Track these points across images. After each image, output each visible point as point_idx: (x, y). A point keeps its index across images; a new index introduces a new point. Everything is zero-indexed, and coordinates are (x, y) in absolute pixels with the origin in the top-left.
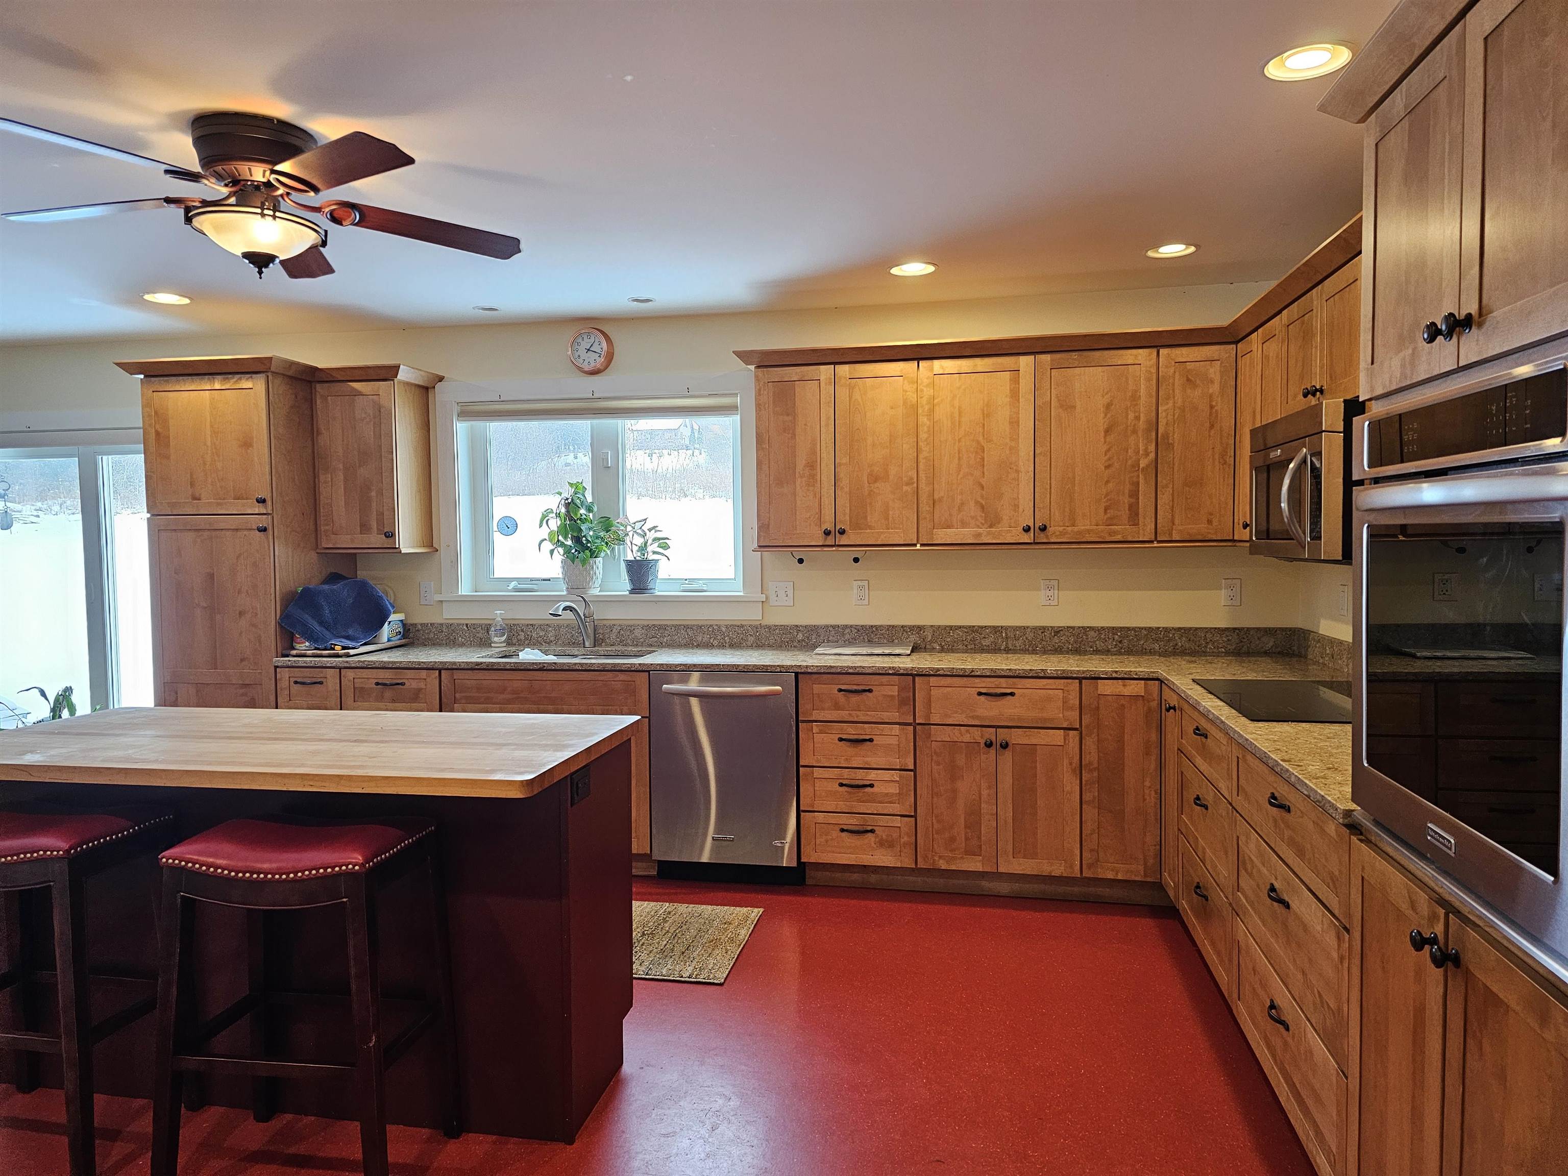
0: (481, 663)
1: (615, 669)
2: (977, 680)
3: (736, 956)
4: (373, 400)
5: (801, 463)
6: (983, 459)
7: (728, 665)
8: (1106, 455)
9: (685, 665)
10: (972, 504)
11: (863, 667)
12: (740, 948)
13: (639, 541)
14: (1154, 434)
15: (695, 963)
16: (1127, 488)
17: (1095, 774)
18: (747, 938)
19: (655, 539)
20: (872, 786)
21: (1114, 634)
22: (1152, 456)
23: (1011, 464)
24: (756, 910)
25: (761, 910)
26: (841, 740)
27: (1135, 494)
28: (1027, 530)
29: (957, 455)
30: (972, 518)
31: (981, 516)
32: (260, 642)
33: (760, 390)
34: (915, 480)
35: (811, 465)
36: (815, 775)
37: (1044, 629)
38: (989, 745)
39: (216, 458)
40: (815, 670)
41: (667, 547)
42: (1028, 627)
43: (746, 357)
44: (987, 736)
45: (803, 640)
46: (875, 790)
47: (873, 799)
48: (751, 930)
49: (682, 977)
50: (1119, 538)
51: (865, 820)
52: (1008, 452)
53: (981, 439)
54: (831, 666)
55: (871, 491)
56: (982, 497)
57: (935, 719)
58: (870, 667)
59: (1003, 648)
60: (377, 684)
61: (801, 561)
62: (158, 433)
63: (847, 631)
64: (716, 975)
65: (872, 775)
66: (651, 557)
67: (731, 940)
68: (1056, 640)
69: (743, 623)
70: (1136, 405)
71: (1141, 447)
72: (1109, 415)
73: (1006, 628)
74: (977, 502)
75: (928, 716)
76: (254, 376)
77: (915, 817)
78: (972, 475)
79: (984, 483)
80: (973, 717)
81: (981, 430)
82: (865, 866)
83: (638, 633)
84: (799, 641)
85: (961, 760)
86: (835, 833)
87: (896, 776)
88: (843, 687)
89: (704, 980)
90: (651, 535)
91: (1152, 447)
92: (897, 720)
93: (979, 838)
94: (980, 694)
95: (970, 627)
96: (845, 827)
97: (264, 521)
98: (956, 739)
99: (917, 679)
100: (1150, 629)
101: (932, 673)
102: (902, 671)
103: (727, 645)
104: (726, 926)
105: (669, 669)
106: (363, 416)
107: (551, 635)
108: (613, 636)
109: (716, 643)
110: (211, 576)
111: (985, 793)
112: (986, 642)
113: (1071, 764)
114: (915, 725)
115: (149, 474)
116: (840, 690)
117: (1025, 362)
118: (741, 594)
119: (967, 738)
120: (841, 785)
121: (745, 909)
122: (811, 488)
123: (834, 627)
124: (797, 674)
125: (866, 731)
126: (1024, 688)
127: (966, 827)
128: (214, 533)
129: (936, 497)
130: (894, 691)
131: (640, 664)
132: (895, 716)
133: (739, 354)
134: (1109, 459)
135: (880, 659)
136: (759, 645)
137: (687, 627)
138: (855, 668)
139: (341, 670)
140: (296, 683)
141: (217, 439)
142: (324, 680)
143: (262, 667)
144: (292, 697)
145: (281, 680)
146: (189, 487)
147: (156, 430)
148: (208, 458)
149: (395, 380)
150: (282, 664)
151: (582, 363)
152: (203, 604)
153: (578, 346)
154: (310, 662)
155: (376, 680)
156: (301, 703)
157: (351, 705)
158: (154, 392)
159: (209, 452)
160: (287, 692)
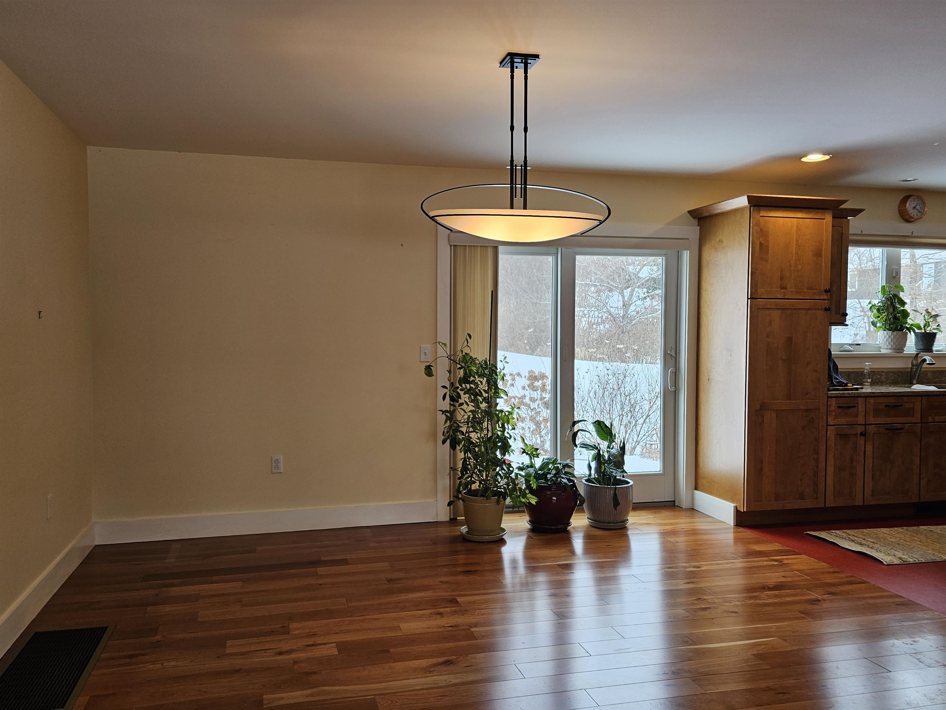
4: (838, 230)
32: (819, 382)
39: (798, 263)
60: (886, 406)
62: (761, 244)
76: (826, 211)
128: (794, 311)
139: (867, 398)
140: (839, 407)
141: (799, 250)
142: (856, 405)
143: (819, 398)
144: (836, 417)
145: (830, 405)
146: (779, 281)
147: (760, 242)
148: (793, 262)
149: (849, 218)
150: (833, 395)
151: (912, 215)
152: (784, 357)
153: (909, 205)
154: (849, 394)
155: (886, 404)
156: (842, 420)
157: (871, 420)
158: (761, 216)
159: (794, 258)
160: (834, 413)
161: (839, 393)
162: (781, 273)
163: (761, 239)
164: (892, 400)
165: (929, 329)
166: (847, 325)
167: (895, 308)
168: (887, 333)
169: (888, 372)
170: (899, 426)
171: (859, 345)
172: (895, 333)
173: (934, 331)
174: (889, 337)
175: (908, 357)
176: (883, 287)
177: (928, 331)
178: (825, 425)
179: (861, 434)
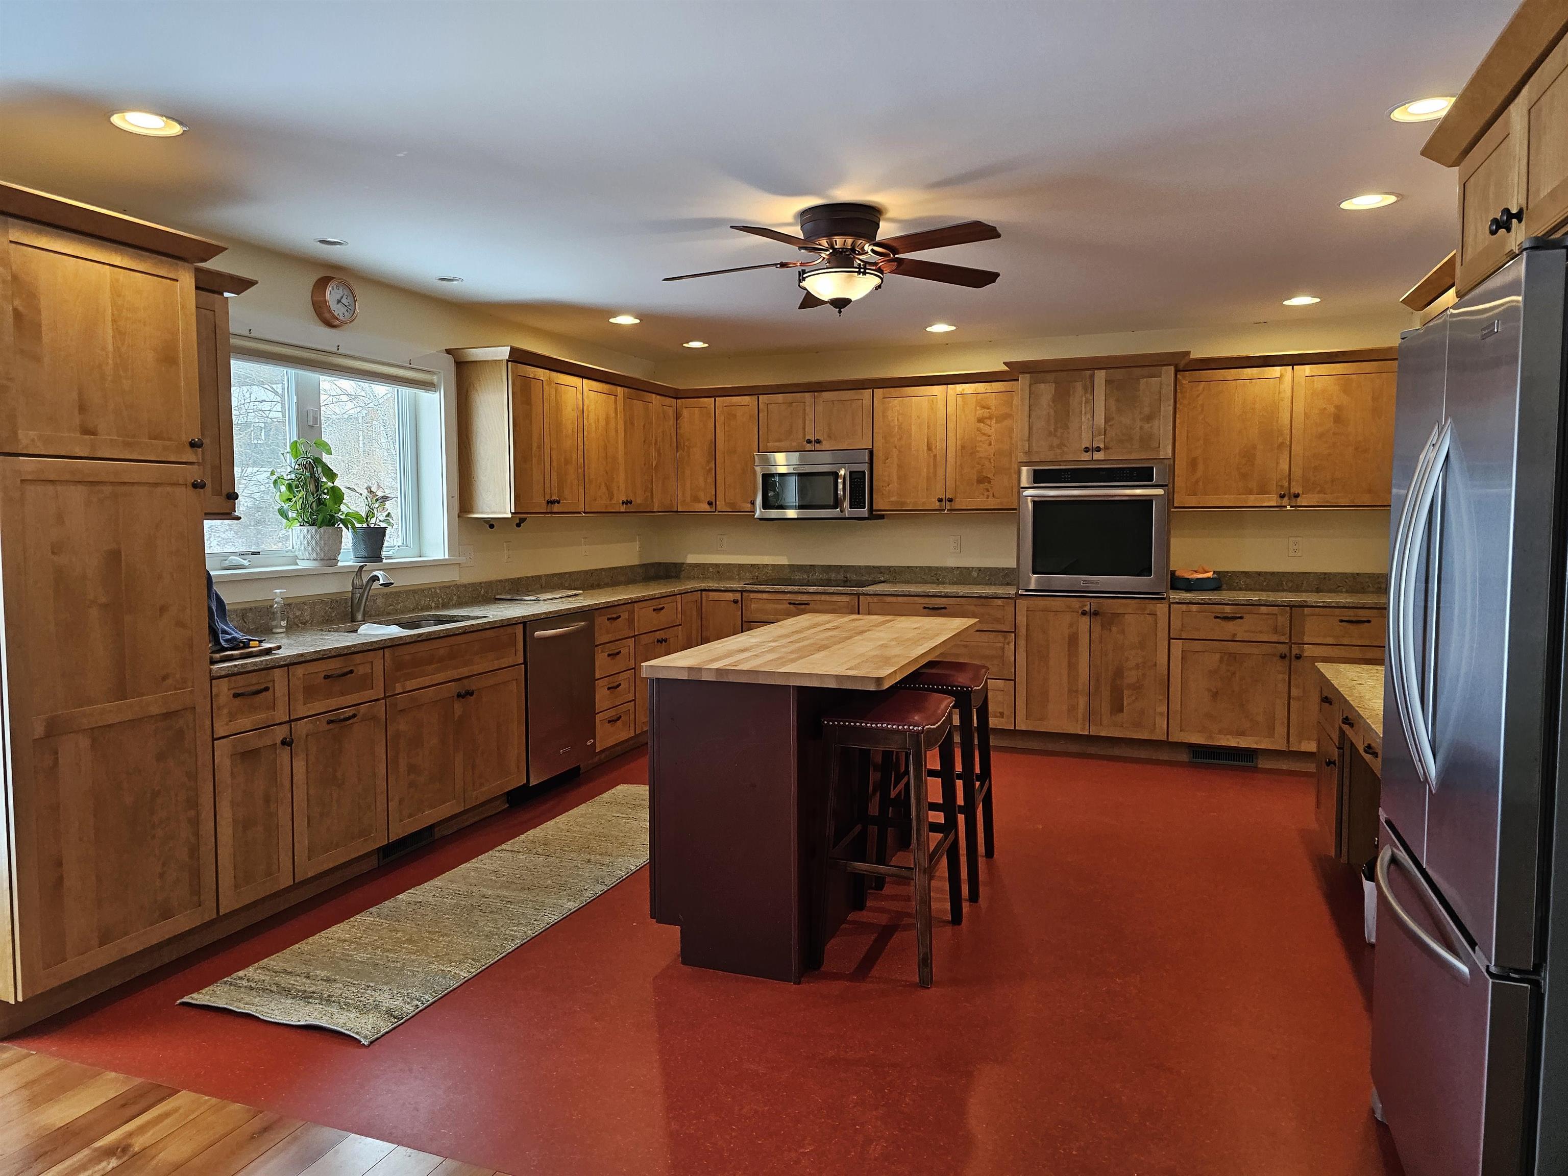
2: (653, 602)
5: (534, 445)
6: (607, 454)
10: (604, 482)
16: (650, 478)
20: (620, 685)
26: (609, 655)
27: (652, 482)
28: (624, 503)
29: (598, 449)
31: (606, 492)
33: (514, 381)
34: (583, 465)
35: (539, 448)
36: (600, 685)
39: (122, 373)
47: (620, 694)
51: (618, 710)
53: (606, 439)
55: (566, 471)
56: (607, 480)
60: (326, 677)
61: (491, 527)
62: (17, 315)
65: (620, 677)
70: (652, 427)
72: (644, 432)
75: (639, 629)
77: (635, 700)
78: (603, 464)
79: (607, 470)
80: (652, 626)
81: (605, 433)
86: (606, 725)
87: (628, 674)
88: (609, 617)
92: (629, 635)
94: (654, 610)
96: (610, 719)
97: (197, 473)
98: (648, 642)
114: (634, 636)
116: (609, 620)
117: (619, 391)
118: (447, 558)
119: (651, 640)
120: (609, 688)
122: (540, 466)
125: (617, 646)
128: (120, 489)
129: (591, 478)
130: (628, 615)
132: (628, 632)
134: (645, 460)
139: (290, 667)
140: (236, 696)
141: (123, 344)
142: (270, 685)
143: (193, 682)
144: (232, 717)
145: (217, 695)
146: (76, 412)
147: (15, 310)
148: (109, 370)
149: (226, 294)
150: (223, 673)
151: (336, 314)
152: (103, 600)
153: (332, 295)
154: (255, 664)
155: (325, 673)
156: (244, 722)
157: (301, 710)
158: (11, 242)
159: (110, 362)
160: (225, 711)
161: (235, 666)
162: (80, 394)
163: (17, 303)
164: (333, 666)
165: (373, 520)
166: (239, 518)
167: (317, 483)
168: (308, 531)
169: (314, 603)
170: (349, 712)
171: (259, 553)
172: (322, 529)
173: (383, 525)
174: (312, 537)
175: (345, 572)
176: (294, 445)
177: (372, 526)
178: (210, 739)
179: (283, 743)
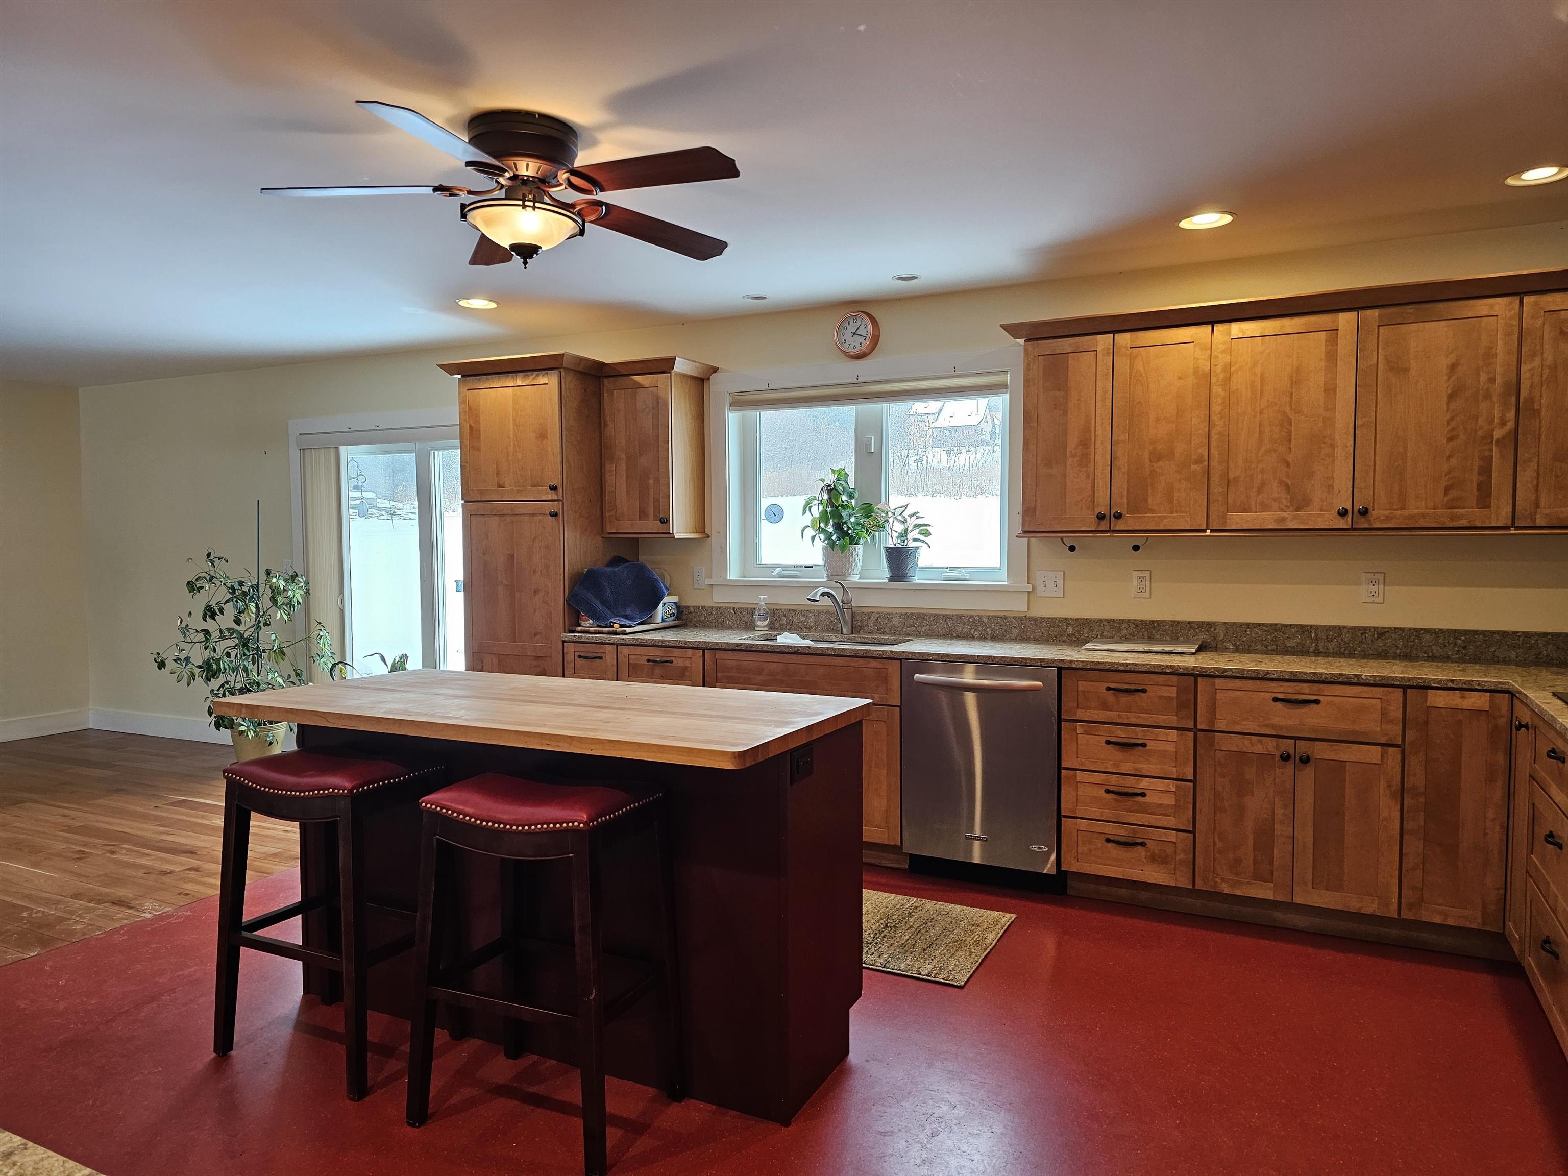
0: (741, 644)
1: (867, 656)
2: (1273, 685)
3: (980, 960)
4: (652, 392)
5: (1073, 442)
6: (1289, 433)
7: (984, 657)
8: (1448, 424)
9: (938, 655)
10: (1275, 484)
11: (1136, 665)
12: (986, 952)
13: (899, 527)
14: (1513, 399)
15: (935, 961)
16: (1477, 463)
17: (1422, 800)
18: (994, 943)
19: (917, 526)
20: (1143, 795)
21: (1456, 638)
22: (1511, 425)
23: (1324, 437)
24: (1008, 915)
25: (1014, 916)
26: (1108, 742)
27: (1486, 470)
28: (1343, 513)
29: (1257, 429)
30: (1275, 500)
31: (1286, 498)
32: (551, 618)
33: (1029, 365)
34: (1206, 458)
35: (1085, 443)
36: (1078, 779)
37: (1364, 630)
38: (1286, 758)
39: (517, 450)
40: (1080, 666)
41: (928, 534)
42: (1344, 627)
43: (1013, 330)
44: (1283, 749)
45: (1073, 634)
46: (1147, 799)
47: (1144, 809)
48: (999, 935)
49: (920, 974)
50: (1464, 523)
51: (1134, 831)
52: (1321, 424)
53: (1288, 409)
54: (1098, 662)
55: (1154, 470)
56: (1288, 476)
57: (1221, 725)
58: (1144, 665)
59: (1311, 650)
60: (649, 661)
61: (1072, 549)
62: (471, 427)
63: (1124, 626)
64: (957, 977)
65: (1144, 783)
66: (912, 544)
67: (977, 943)
68: (1380, 643)
69: (1007, 614)
70: (1490, 364)
71: (1497, 415)
72: (1453, 378)
73: (1316, 628)
74: (1281, 482)
75: (1212, 722)
76: (549, 372)
77: (1193, 832)
78: (1275, 451)
79: (1290, 460)
80: (1267, 726)
81: (1288, 399)
82: (1135, 882)
83: (896, 621)
84: (1069, 635)
85: (1250, 773)
86: (1100, 843)
87: (1172, 786)
88: (1112, 686)
89: (943, 981)
90: (912, 522)
91: (1511, 415)
92: (1175, 725)
93: (1271, 862)
94: (1276, 700)
95: (1271, 625)
96: (1112, 838)
97: (555, 507)
98: (1245, 750)
99: (1200, 680)
100: (1504, 634)
101: (1217, 673)
102: (1181, 671)
103: (989, 637)
104: (974, 928)
105: (921, 658)
106: (644, 407)
107: (811, 621)
108: (871, 623)
109: (977, 634)
110: (512, 557)
111: (1279, 812)
112: (1290, 643)
113: (1389, 786)
114: (1195, 730)
115: (463, 464)
116: (1109, 689)
117: (1346, 321)
118: (1006, 583)
119: (1258, 749)
120: (1108, 791)
121: (996, 913)
122: (1084, 469)
123: (1108, 621)
124: (1060, 669)
125: (1139, 734)
126: (1331, 696)
127: (1254, 850)
128: (514, 518)
129: (1231, 476)
130: (1172, 692)
131: (892, 652)
132: (1172, 720)
133: (1007, 328)
134: (1453, 429)
135: (1158, 657)
136: (1023, 639)
137: (946, 617)
138: (1127, 665)
139: (619, 646)
140: (580, 657)
141: (518, 432)
142: (603, 655)
143: (551, 641)
144: (576, 670)
145: (567, 654)
146: (495, 476)
152: (505, 582)
154: (589, 638)
155: (647, 657)
158: (468, 390)
159: (512, 444)
160: (572, 665)
162: (497, 465)
164: (656, 652)
171: (811, 567)
173: (914, 545)
